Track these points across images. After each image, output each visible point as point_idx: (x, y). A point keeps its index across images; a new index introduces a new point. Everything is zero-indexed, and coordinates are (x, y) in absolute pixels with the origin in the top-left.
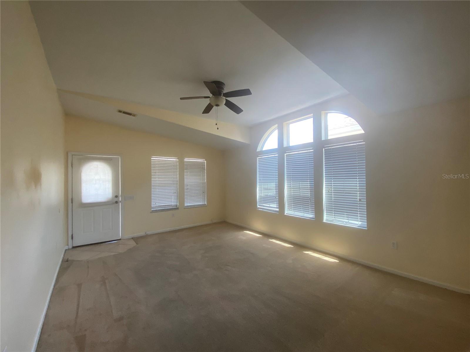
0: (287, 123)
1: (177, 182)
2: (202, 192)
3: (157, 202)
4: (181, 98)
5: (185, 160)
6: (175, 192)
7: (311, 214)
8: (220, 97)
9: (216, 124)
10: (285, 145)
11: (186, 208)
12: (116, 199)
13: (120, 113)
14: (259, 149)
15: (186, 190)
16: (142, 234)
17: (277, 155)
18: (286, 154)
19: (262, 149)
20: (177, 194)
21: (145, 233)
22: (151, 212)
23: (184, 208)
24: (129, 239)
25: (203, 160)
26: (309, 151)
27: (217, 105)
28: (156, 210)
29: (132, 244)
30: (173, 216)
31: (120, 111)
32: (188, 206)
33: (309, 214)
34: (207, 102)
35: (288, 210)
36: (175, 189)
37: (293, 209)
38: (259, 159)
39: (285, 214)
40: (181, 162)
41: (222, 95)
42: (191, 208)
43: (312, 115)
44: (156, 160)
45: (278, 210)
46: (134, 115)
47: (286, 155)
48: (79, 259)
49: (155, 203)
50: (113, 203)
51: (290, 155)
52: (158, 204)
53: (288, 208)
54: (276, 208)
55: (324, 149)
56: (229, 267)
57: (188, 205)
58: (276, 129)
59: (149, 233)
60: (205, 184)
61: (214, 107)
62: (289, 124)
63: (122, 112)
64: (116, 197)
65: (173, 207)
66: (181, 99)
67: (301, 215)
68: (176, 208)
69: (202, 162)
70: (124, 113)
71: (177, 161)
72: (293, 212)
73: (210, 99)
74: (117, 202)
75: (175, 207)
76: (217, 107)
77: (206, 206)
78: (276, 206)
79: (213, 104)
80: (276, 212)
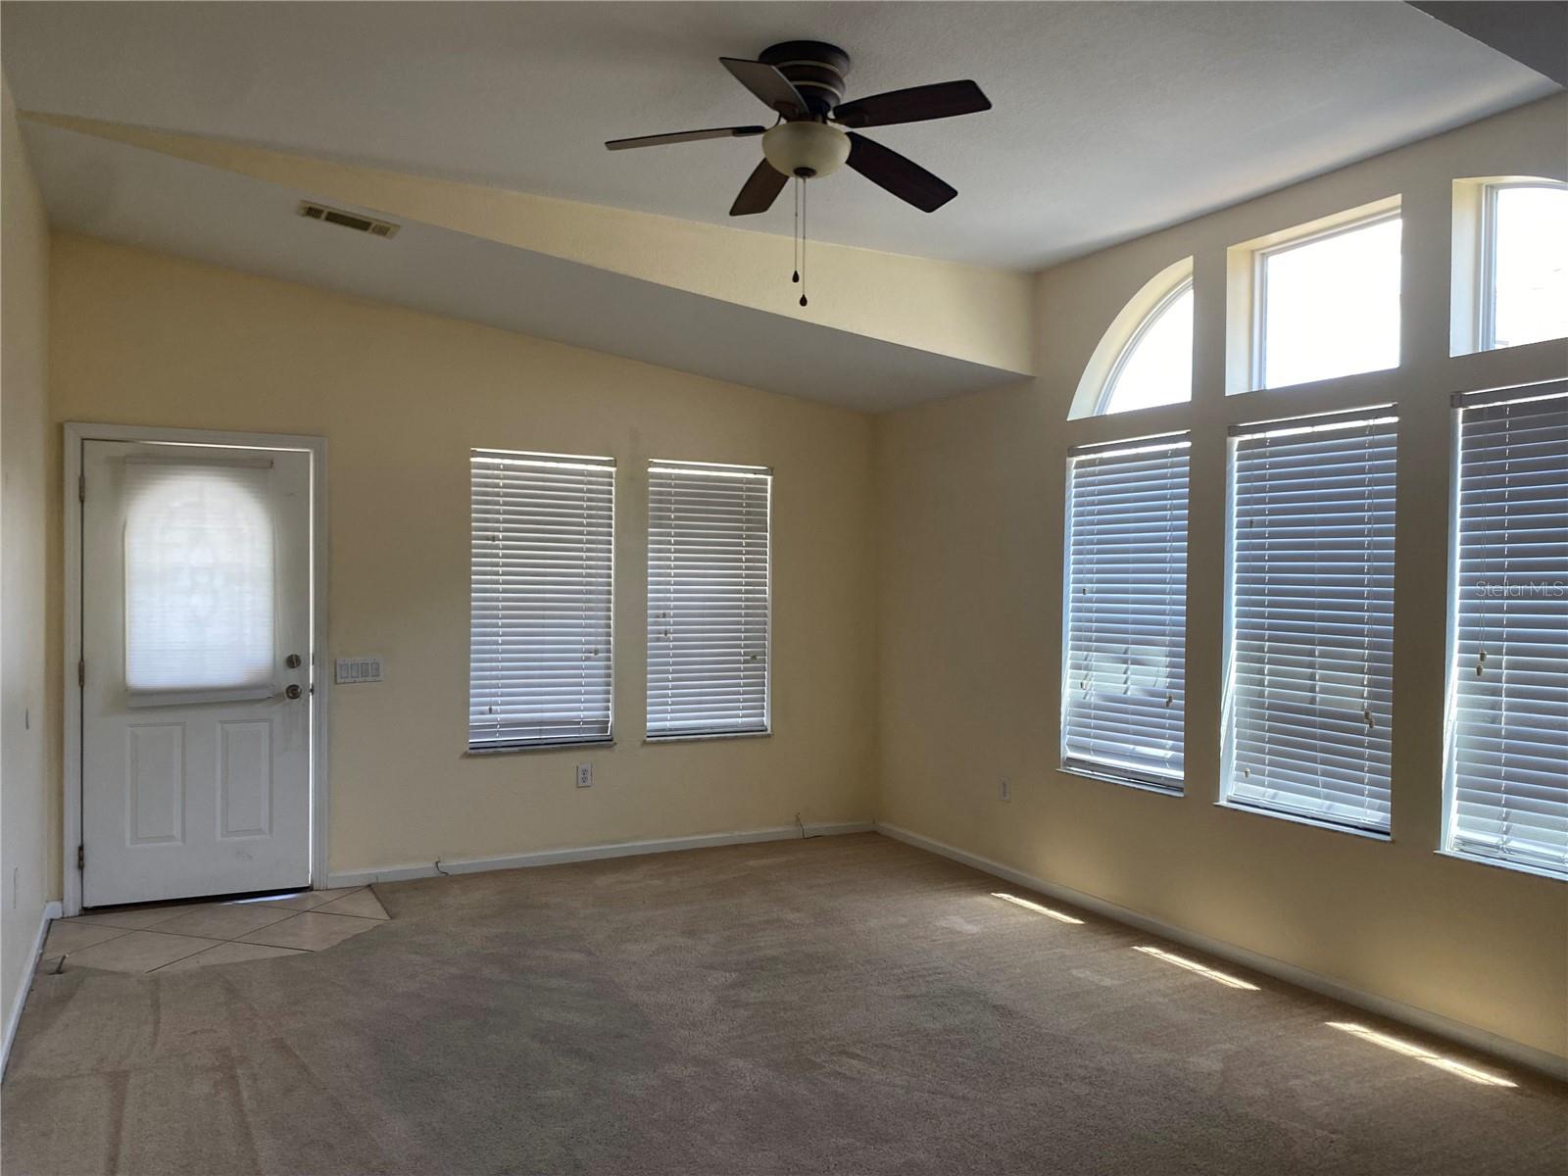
0: (1253, 252)
1: (609, 593)
2: (746, 654)
3: (499, 699)
4: (607, 143)
5: (650, 470)
6: (596, 652)
7: (1371, 807)
8: (819, 124)
9: (796, 278)
10: (1236, 383)
11: (652, 743)
12: (292, 677)
13: (310, 220)
14: (1081, 408)
15: (658, 640)
16: (419, 867)
17: (1187, 444)
18: (1236, 440)
19: (1104, 404)
20: (608, 659)
21: (431, 865)
22: (467, 756)
23: (644, 741)
24: (352, 890)
25: (755, 472)
26: (1371, 422)
27: (805, 172)
28: (493, 746)
29: (370, 911)
30: (584, 780)
31: (313, 212)
32: (662, 732)
33: (1361, 805)
34: (750, 154)
35: (1238, 779)
36: (600, 635)
37: (1271, 775)
38: (1080, 465)
39: (1223, 802)
40: (634, 483)
41: (831, 115)
42: (679, 741)
43: (1397, 199)
44: (496, 467)
45: (1179, 774)
46: (383, 230)
47: (1243, 446)
48: (119, 967)
49: (491, 704)
50: (276, 698)
51: (1261, 443)
52: (502, 712)
53: (1238, 768)
54: (1172, 763)
55: (1461, 411)
56: (854, 1062)
57: (668, 724)
58: (1185, 289)
59: (454, 864)
60: (765, 608)
61: (790, 180)
62: (1265, 256)
63: (324, 215)
64: (293, 662)
65: (584, 730)
66: (610, 149)
67: (1314, 811)
68: (601, 741)
69: (749, 481)
70: (334, 218)
71: (609, 475)
72: (1272, 791)
73: (764, 139)
74: (293, 692)
75: (590, 730)
76: (800, 180)
77: (769, 736)
78: (1169, 754)
79: (780, 165)
80: (1168, 787)
